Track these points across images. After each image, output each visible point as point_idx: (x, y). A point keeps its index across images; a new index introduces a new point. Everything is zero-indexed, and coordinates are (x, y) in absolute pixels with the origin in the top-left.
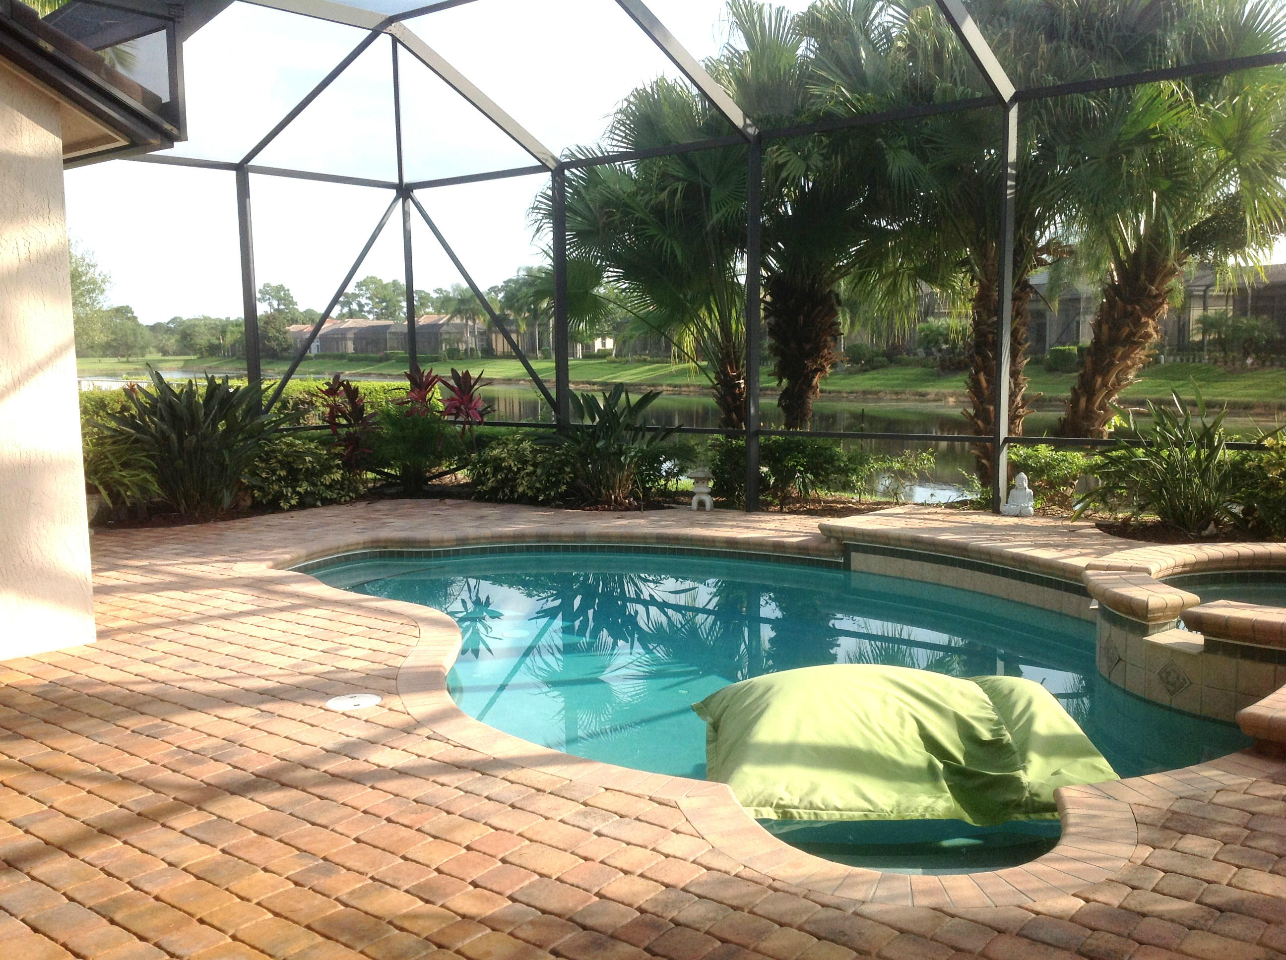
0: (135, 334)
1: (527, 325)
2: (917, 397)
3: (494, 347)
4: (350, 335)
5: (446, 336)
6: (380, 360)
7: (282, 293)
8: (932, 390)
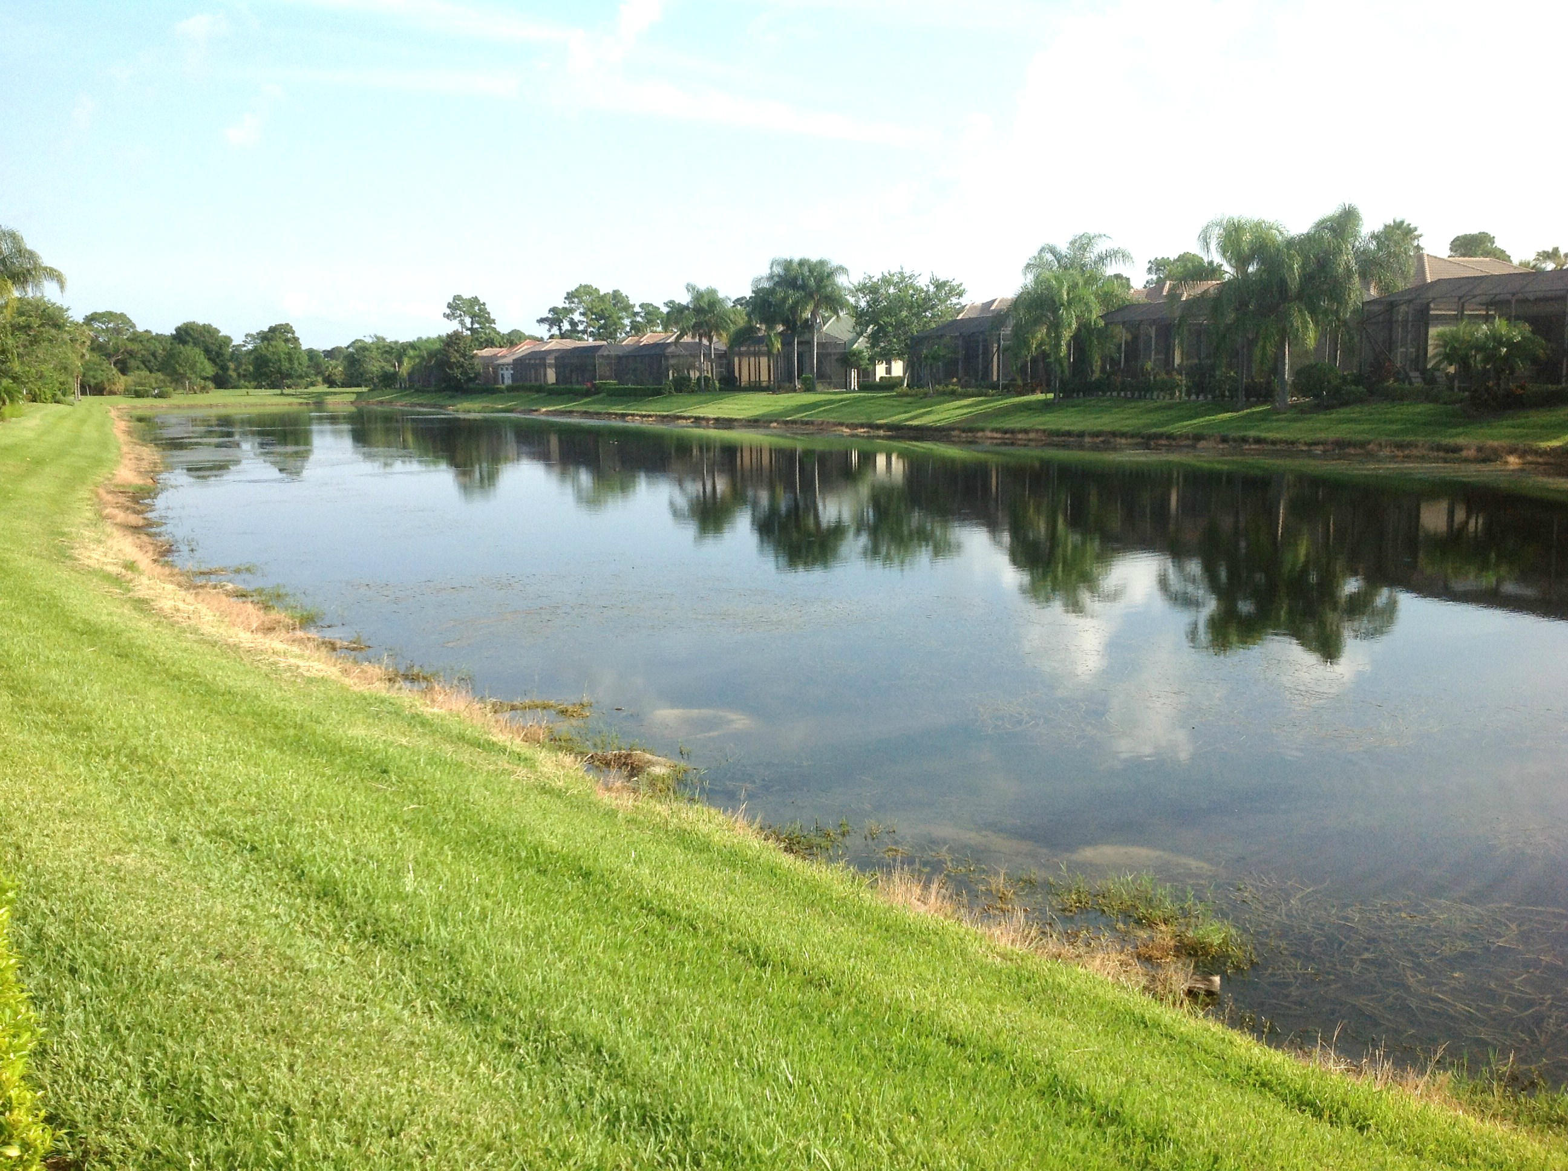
0: (290, 360)
1: (783, 344)
2: (1441, 454)
3: (737, 374)
4: (550, 360)
5: (672, 361)
6: (587, 394)
7: (477, 308)
8: (1469, 440)
